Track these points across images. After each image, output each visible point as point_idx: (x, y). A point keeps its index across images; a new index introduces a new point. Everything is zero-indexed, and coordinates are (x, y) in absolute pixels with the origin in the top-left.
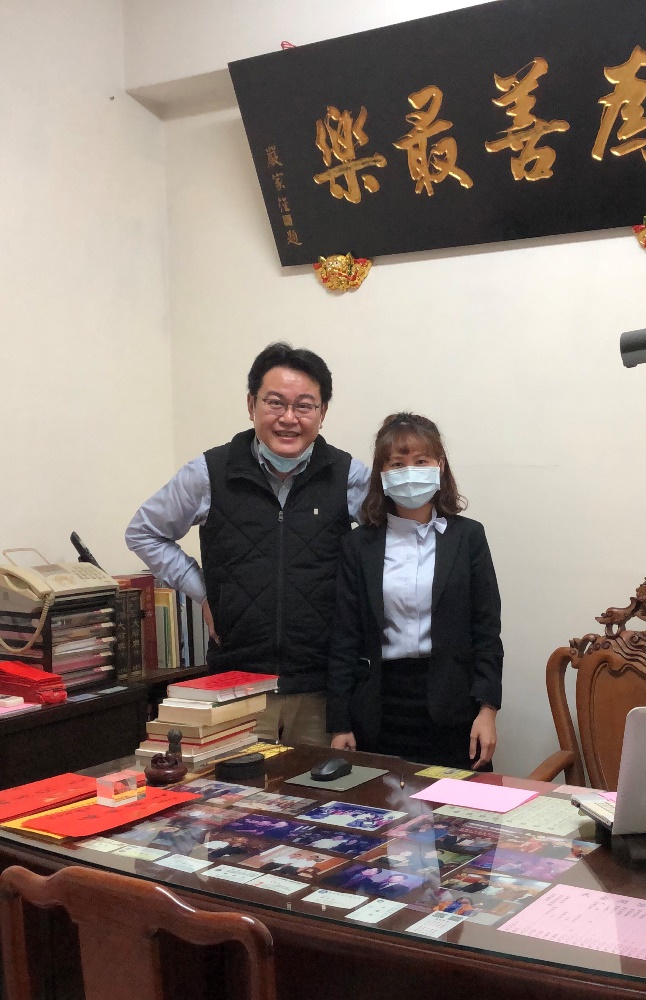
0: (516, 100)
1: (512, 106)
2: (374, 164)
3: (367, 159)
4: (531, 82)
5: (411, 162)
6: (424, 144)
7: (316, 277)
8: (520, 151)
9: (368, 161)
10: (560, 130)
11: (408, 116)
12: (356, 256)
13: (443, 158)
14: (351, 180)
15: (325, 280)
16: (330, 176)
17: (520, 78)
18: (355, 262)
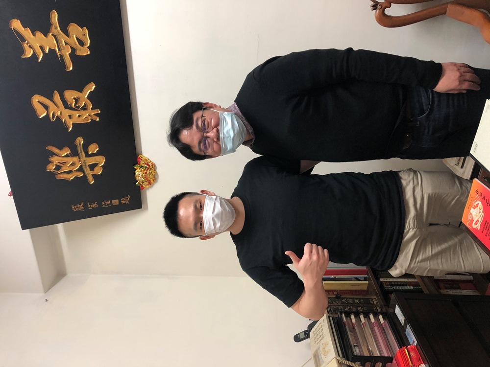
0: (38, 45)
1: (42, 48)
2: (81, 145)
3: (79, 149)
4: (26, 33)
5: (79, 121)
6: (68, 112)
7: (148, 189)
8: (71, 47)
9: (80, 149)
10: (57, 18)
11: (52, 119)
12: (136, 163)
13: (77, 100)
14: (91, 161)
15: (150, 183)
16: (89, 174)
17: (24, 40)
18: (139, 164)
